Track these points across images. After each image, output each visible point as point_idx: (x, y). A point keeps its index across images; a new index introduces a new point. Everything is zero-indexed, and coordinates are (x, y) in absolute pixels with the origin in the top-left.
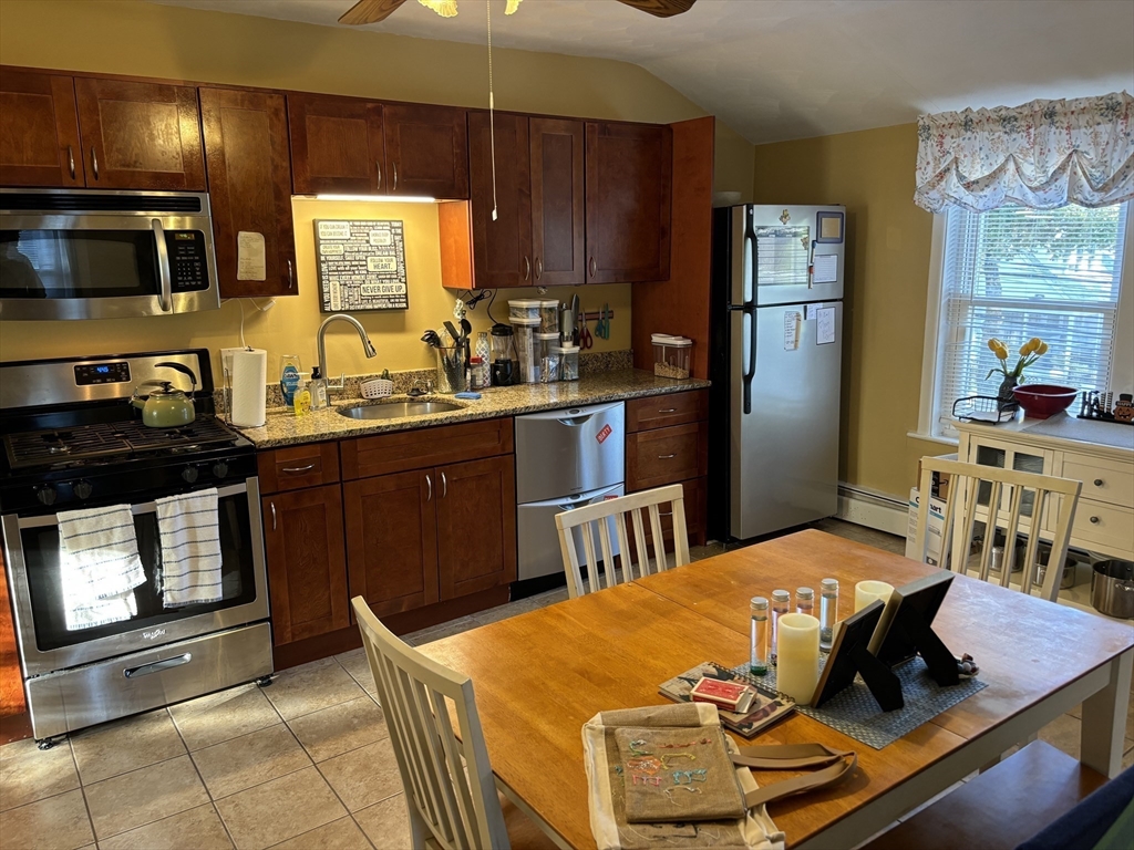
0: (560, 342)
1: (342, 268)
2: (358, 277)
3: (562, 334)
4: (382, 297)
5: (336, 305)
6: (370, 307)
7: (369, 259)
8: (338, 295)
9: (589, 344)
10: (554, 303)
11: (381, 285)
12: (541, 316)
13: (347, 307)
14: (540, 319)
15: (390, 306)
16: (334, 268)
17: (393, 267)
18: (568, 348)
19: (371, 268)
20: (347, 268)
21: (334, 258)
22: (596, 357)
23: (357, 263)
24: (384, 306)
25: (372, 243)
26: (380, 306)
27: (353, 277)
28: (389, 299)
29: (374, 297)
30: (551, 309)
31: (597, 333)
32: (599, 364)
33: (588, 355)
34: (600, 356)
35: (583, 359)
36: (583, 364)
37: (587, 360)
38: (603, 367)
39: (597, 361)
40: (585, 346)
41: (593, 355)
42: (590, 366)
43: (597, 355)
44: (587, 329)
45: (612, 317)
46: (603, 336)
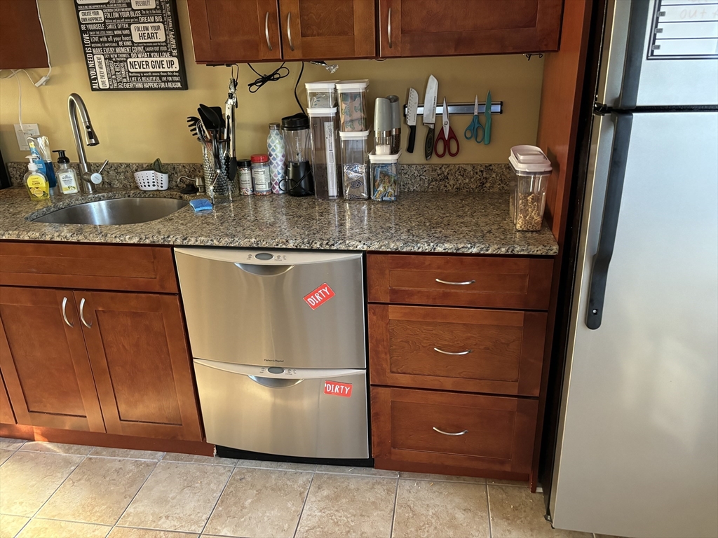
0: (370, 145)
1: (105, 39)
2: (123, 50)
3: (372, 133)
4: (152, 74)
5: (103, 83)
6: (140, 85)
7: (132, 26)
8: (104, 70)
9: (454, 150)
10: (358, 87)
11: (150, 60)
12: (336, 105)
13: (115, 85)
14: (335, 110)
15: (162, 85)
16: (96, 39)
17: (161, 37)
18: (382, 155)
19: (136, 39)
20: (110, 39)
21: (94, 27)
22: (462, 171)
23: (120, 32)
24: (155, 85)
25: (134, 7)
26: (151, 85)
27: (117, 50)
28: (161, 77)
29: (143, 74)
30: (353, 96)
31: (469, 135)
32: (467, 181)
33: (448, 166)
34: (469, 169)
35: (439, 172)
36: (438, 178)
37: (446, 174)
38: (474, 187)
39: (463, 176)
40: (447, 153)
41: (457, 166)
42: (452, 182)
43: (464, 166)
44: (450, 128)
45: (501, 112)
46: (479, 140)
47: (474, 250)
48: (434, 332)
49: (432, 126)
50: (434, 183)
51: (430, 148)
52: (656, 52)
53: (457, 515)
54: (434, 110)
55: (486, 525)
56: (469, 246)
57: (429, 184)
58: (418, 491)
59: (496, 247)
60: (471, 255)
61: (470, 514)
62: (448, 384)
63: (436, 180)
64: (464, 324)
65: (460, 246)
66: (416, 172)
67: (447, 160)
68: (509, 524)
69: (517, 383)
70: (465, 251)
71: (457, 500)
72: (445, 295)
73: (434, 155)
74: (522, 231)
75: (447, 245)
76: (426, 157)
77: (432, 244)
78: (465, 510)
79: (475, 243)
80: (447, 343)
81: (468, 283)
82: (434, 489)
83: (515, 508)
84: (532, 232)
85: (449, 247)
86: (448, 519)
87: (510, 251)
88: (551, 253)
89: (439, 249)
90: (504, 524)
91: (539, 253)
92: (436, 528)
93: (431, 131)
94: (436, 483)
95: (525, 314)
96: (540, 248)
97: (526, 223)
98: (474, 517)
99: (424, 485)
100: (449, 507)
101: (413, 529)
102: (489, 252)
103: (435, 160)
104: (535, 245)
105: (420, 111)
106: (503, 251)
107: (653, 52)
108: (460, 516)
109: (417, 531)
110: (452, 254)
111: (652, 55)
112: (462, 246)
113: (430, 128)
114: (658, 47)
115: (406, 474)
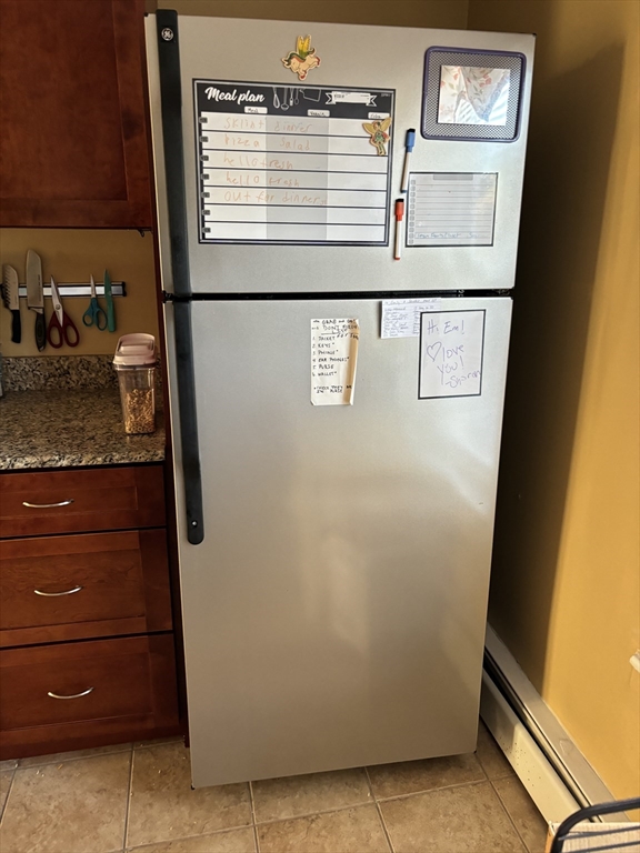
9: (73, 338)
22: (86, 364)
31: (89, 321)
32: (93, 375)
33: (67, 358)
34: (94, 361)
35: (57, 366)
36: (56, 373)
37: (66, 367)
38: (103, 382)
39: (87, 370)
40: (64, 342)
41: (78, 359)
42: (75, 378)
43: (88, 358)
44: (64, 313)
45: (125, 294)
46: (102, 326)
47: (65, 463)
48: (31, 570)
49: (41, 311)
50: (52, 379)
51: (42, 337)
52: (207, 236)
53: (87, 802)
54: (41, 291)
55: (122, 805)
56: (57, 458)
57: (46, 380)
58: (40, 780)
59: (90, 456)
60: (61, 468)
61: (105, 795)
62: (58, 633)
63: (55, 376)
64: (69, 555)
65: (46, 459)
66: (27, 367)
67: (66, 350)
68: (152, 796)
69: (144, 618)
70: (53, 464)
71: (92, 780)
72: (38, 522)
73: (48, 345)
74: (132, 435)
75: (29, 459)
76: (39, 348)
77: (8, 460)
78: (98, 792)
79: (65, 453)
80: (49, 582)
81: (66, 503)
82: (63, 772)
83: (163, 773)
84: (143, 434)
85: (31, 461)
86: (74, 808)
87: (108, 460)
88: (156, 459)
89: (19, 465)
90: (146, 797)
91: (143, 460)
92: (55, 826)
93: (40, 318)
94: (65, 764)
95: (140, 534)
96: (143, 454)
97: (136, 424)
98: (109, 798)
99: (50, 770)
100: (78, 792)
101: (23, 836)
102: (83, 463)
103: (50, 351)
104: (136, 450)
105: (23, 292)
106: (100, 460)
107: (203, 235)
108: (91, 801)
109: (29, 836)
110: (37, 470)
111: (204, 238)
112: (48, 458)
113: (38, 314)
114: (209, 230)
115: (26, 761)
